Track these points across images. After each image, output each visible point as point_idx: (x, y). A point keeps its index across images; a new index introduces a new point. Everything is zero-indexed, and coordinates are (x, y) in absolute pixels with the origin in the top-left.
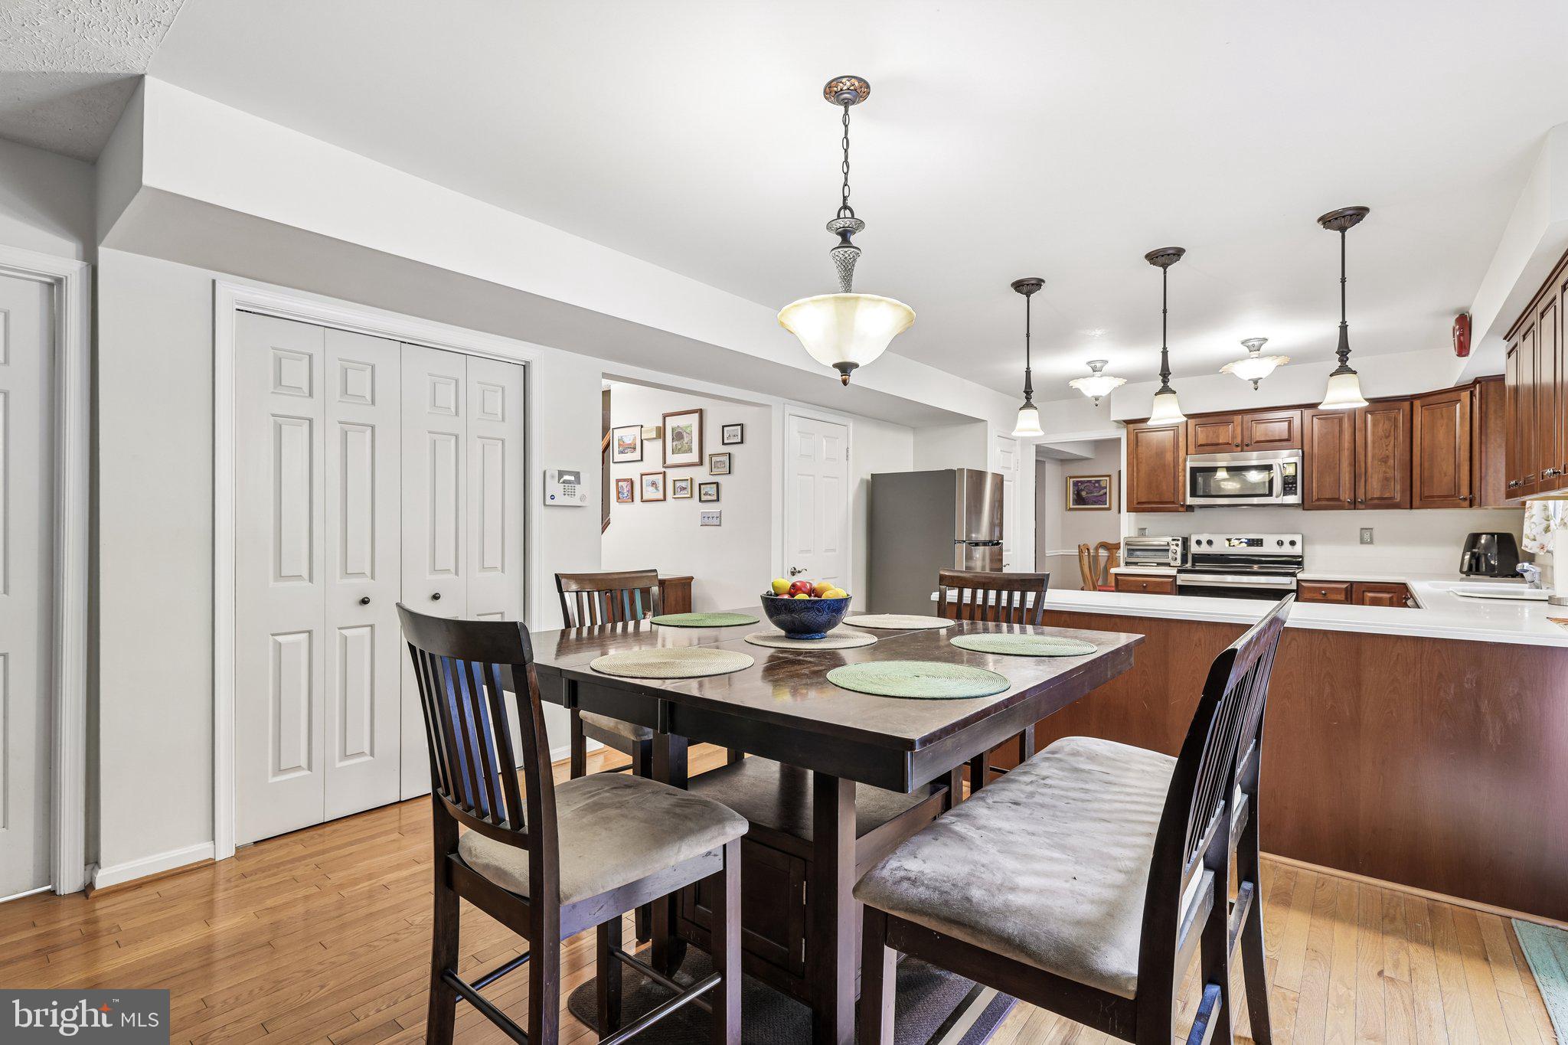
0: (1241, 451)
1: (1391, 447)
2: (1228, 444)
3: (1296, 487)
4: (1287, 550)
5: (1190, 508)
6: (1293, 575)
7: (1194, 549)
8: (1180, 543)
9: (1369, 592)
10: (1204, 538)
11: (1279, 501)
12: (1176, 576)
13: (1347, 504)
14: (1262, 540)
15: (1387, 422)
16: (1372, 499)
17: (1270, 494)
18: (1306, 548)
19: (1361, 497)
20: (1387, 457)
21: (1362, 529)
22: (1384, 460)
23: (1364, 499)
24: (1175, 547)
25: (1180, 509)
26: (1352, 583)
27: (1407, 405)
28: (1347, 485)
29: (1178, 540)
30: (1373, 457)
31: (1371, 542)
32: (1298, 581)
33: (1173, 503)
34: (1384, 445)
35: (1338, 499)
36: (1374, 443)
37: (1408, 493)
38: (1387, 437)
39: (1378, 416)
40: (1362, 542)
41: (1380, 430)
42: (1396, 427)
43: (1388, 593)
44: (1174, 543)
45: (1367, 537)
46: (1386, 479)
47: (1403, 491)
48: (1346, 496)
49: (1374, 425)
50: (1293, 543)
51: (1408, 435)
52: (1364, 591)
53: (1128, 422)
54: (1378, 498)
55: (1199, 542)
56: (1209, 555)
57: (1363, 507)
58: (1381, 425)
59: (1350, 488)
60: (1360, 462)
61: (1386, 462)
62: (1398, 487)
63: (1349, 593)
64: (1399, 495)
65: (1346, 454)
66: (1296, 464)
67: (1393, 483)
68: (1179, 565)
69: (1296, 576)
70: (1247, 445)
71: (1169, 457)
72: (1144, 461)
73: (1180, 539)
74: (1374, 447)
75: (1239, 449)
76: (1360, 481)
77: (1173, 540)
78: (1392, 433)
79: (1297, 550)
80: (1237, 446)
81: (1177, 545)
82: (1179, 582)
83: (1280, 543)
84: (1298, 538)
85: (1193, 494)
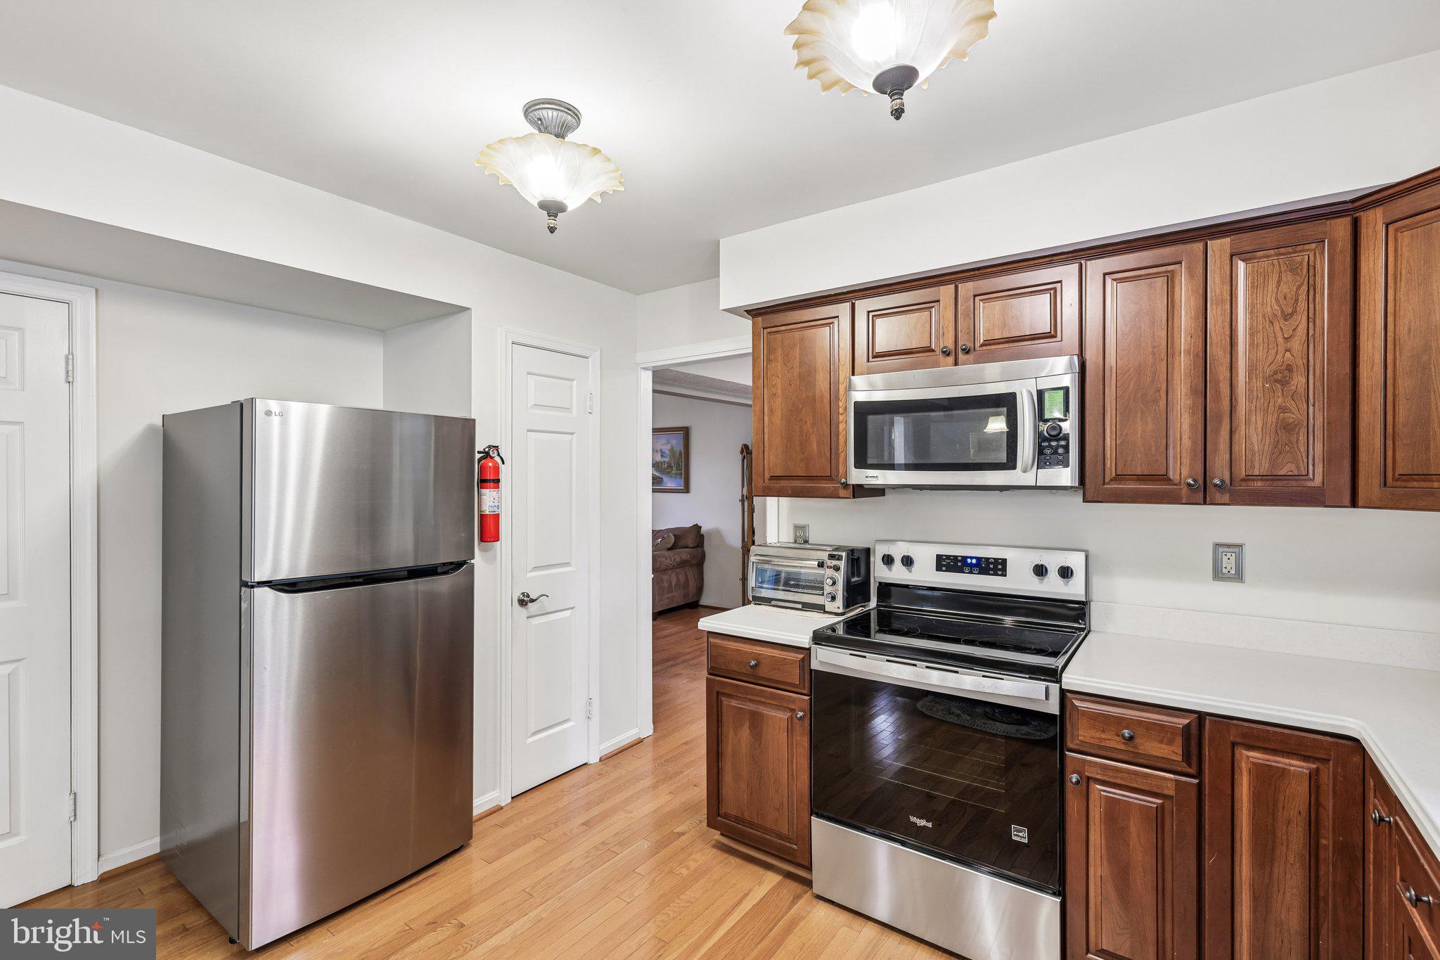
0: (956, 364)
1: (1297, 344)
2: (929, 350)
3: (1066, 448)
4: (1053, 587)
5: (860, 491)
6: (1053, 675)
7: (880, 573)
8: (842, 564)
9: (1251, 747)
10: (898, 551)
11: (1028, 479)
12: (809, 649)
13: (1185, 490)
14: (1004, 561)
15: (1288, 277)
16: (1249, 478)
17: (1010, 464)
18: (1096, 582)
19: (1220, 472)
20: (1289, 369)
21: (1217, 545)
22: (1281, 377)
23: (1228, 481)
24: (830, 572)
25: (842, 492)
26: (1201, 716)
27: (1341, 228)
28: (1187, 442)
29: (840, 558)
30: (1252, 370)
31: (1239, 576)
32: (1063, 693)
33: (829, 478)
34: (1280, 340)
35: (1164, 478)
36: (1252, 333)
37: (1346, 464)
38: (1286, 317)
39: (1265, 264)
40: (1218, 574)
41: (1270, 299)
42: (1312, 288)
43: (1306, 758)
44: (835, 562)
45: (1229, 563)
46: (1287, 428)
47: (1330, 460)
48: (1182, 469)
49: (1253, 287)
50: (1066, 573)
51: (1347, 308)
52: (1234, 745)
53: (755, 313)
54: (1262, 477)
55: (888, 560)
56: (907, 586)
57: (1226, 498)
58: (1272, 286)
59: (1193, 450)
60: (1217, 383)
61: (1284, 383)
62: (1318, 449)
63: (1194, 743)
64: (1319, 470)
65: (1183, 364)
66: (1066, 390)
67: (1302, 439)
68: (841, 610)
69: (1059, 681)
70: (967, 351)
71: (822, 383)
72: (779, 392)
73: (844, 554)
74: (1252, 345)
75: (951, 359)
76: (1217, 431)
77: (832, 557)
78: (1302, 305)
79: (1073, 590)
80: (946, 353)
81: (837, 569)
82: (815, 665)
83: (1040, 571)
84: (1076, 561)
85: (861, 463)
